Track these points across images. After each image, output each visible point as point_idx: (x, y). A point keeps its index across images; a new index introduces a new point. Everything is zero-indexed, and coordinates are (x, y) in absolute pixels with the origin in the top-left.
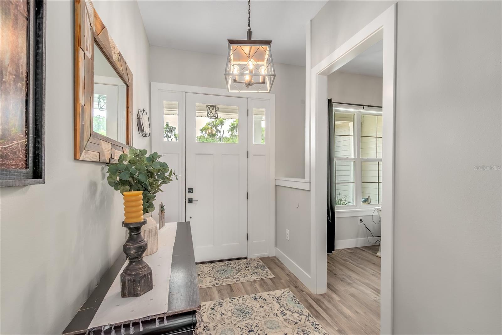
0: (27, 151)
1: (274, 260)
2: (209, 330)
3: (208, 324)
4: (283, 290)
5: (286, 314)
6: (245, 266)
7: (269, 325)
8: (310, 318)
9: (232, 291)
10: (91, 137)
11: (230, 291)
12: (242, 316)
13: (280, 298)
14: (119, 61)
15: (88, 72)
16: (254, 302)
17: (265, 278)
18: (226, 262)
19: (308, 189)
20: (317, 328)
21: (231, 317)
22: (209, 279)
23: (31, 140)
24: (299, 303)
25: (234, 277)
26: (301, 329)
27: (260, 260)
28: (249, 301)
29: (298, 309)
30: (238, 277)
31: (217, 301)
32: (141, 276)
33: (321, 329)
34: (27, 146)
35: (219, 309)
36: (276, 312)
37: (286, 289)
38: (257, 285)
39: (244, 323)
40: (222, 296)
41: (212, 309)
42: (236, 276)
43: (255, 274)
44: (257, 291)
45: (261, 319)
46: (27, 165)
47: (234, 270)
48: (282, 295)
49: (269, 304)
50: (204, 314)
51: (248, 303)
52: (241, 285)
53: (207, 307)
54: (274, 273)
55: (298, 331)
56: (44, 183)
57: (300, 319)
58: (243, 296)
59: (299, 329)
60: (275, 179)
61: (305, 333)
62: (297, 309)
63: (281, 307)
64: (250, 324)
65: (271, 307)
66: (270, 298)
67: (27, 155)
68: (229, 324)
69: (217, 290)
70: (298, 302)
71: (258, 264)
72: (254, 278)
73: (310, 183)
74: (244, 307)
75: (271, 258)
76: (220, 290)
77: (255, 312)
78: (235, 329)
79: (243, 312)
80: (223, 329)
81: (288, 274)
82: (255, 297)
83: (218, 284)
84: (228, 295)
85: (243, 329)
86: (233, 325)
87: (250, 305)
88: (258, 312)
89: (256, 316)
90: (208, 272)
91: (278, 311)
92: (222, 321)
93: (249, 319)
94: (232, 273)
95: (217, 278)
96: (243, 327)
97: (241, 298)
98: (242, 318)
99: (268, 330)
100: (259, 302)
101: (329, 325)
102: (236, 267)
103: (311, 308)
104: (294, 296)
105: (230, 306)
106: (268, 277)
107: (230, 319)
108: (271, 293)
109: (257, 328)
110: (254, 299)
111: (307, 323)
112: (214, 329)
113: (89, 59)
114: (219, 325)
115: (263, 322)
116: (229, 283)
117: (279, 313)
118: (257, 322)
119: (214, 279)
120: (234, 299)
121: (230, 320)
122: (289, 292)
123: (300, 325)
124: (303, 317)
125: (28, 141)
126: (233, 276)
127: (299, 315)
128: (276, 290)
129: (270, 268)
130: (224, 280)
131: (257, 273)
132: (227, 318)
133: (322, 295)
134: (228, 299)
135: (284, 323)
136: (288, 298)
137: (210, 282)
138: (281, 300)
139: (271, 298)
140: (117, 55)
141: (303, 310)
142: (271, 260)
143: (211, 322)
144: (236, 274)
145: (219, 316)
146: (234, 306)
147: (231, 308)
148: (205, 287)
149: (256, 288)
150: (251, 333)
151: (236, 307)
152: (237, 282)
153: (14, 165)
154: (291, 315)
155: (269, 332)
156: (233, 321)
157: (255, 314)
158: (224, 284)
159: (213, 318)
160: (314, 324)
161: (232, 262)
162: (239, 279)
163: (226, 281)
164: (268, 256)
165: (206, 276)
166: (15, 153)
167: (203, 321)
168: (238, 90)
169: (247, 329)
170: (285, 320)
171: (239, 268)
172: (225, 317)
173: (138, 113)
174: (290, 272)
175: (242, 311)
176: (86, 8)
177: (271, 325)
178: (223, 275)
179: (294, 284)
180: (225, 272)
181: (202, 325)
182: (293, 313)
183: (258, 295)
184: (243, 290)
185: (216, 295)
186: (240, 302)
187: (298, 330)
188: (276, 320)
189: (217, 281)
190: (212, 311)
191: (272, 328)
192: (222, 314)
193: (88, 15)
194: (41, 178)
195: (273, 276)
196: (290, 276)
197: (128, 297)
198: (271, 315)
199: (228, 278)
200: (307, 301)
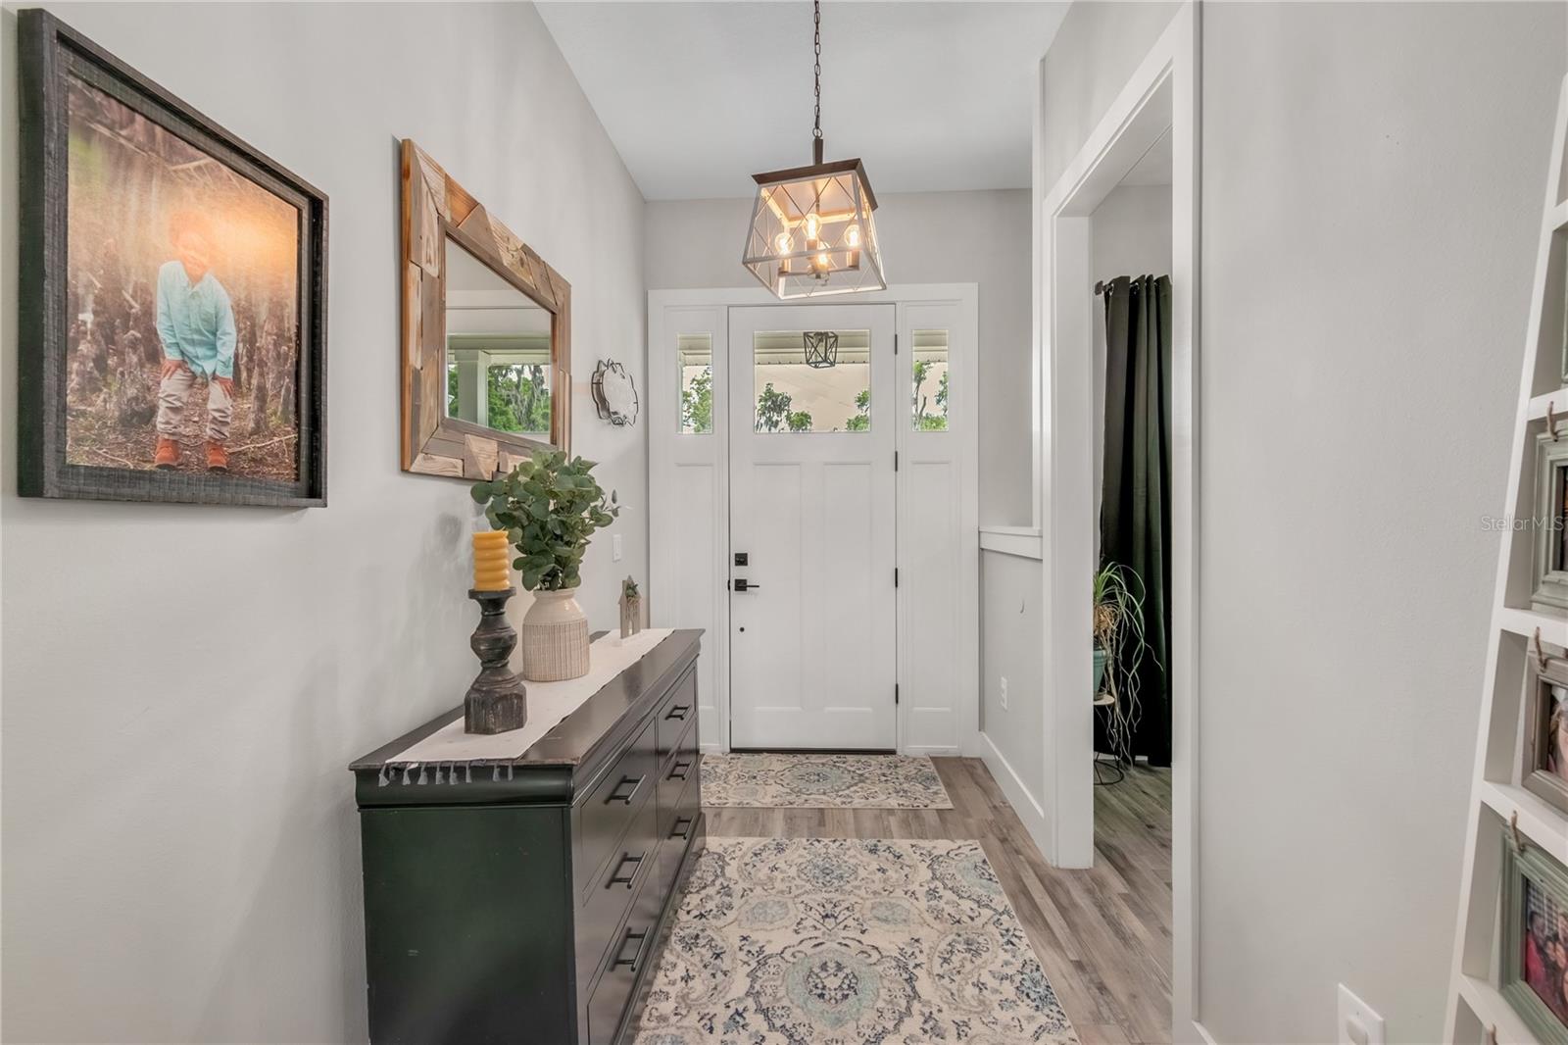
0: (298, 452)
1: (973, 767)
2: (730, 895)
3: (733, 882)
4: (960, 842)
5: (940, 897)
6: (879, 772)
7: (882, 912)
8: (1005, 917)
9: (822, 823)
10: (439, 428)
11: (817, 822)
12: (820, 881)
13: (941, 859)
14: (522, 264)
15: (431, 304)
16: (867, 857)
17: (922, 807)
18: (834, 757)
19: (1039, 557)
20: (1014, 945)
21: (794, 878)
22: (773, 789)
23: (304, 436)
24: (990, 879)
25: (840, 793)
26: (965, 936)
27: (930, 763)
28: (854, 852)
29: (982, 892)
30: (852, 794)
31: (774, 840)
32: (497, 695)
33: (1023, 948)
34: (298, 445)
35: (772, 857)
36: (914, 887)
37: (970, 842)
38: (893, 822)
39: (820, 897)
40: (791, 831)
41: (756, 855)
42: (847, 792)
43: (901, 794)
44: (887, 833)
45: (865, 896)
46: (297, 475)
47: (847, 778)
48: (952, 854)
49: (904, 867)
50: (732, 862)
51: (850, 857)
52: (850, 816)
53: (744, 849)
54: (954, 797)
55: (954, 940)
56: (326, 506)
57: (972, 915)
58: (845, 840)
59: (959, 936)
60: (979, 532)
61: (973, 948)
62: (978, 891)
63: (934, 878)
64: (834, 901)
65: (906, 876)
66: (914, 855)
67: (297, 461)
68: (782, 892)
69: (785, 816)
70: (990, 875)
71: (920, 770)
72: (893, 802)
73: (1041, 537)
74: (835, 863)
75: (965, 761)
76: (791, 819)
77: (860, 878)
78: (790, 905)
79: (827, 874)
80: (765, 899)
81: (995, 807)
82: (875, 846)
83: (791, 804)
84: (805, 831)
85: (811, 908)
86: (792, 895)
87: (853, 861)
88: (866, 880)
89: (858, 887)
90: (779, 774)
91: (921, 886)
92: (767, 884)
93: (837, 890)
94: (839, 784)
95: (797, 789)
96: (815, 905)
97: (837, 844)
98: (821, 885)
99: (874, 922)
100: (881, 859)
101: (1056, 944)
102: (854, 772)
103: (1022, 896)
104: (984, 862)
105: (801, 856)
106: (934, 806)
107: (790, 882)
108: (922, 843)
109: (847, 913)
110: (871, 851)
111: (991, 928)
112: (742, 896)
113: (433, 278)
114: (758, 890)
115: (868, 904)
116: (822, 806)
117: (921, 892)
118: (853, 899)
119: (789, 791)
120: (819, 841)
121: (790, 885)
122: (976, 849)
123: (966, 928)
124: (986, 913)
125: (299, 437)
126: (838, 791)
127: (975, 906)
128: (942, 838)
129: (948, 786)
130: (812, 796)
131: (905, 792)
132: (782, 880)
133: (1073, 871)
134: (804, 840)
135: (926, 915)
136: (965, 863)
137: (773, 797)
138: (943, 864)
139: (917, 857)
140: (515, 253)
141: (992, 896)
142: (965, 765)
143: (740, 881)
144: (848, 788)
145: (766, 871)
146: (809, 858)
147: (801, 860)
148: (758, 805)
149: (889, 826)
150: (827, 920)
151: (815, 861)
152: (843, 806)
153: (275, 474)
154: (954, 902)
155: (873, 927)
156: (794, 888)
157: (856, 883)
158: (806, 806)
159: (750, 873)
160: (1011, 933)
161: (850, 758)
162: (849, 800)
163: (816, 800)
164: (959, 755)
165: (771, 781)
166: (277, 455)
167: (723, 875)
168: (804, 293)
169: (821, 909)
170: (930, 910)
171: (862, 775)
172: (780, 876)
173: (595, 370)
174: (1004, 803)
175: (826, 872)
176: (426, 181)
177: (887, 913)
178: (812, 785)
179: (1002, 834)
180: (821, 777)
181: (718, 883)
182: (961, 897)
183: (886, 842)
184: (851, 826)
185: (778, 825)
186: (830, 850)
187: (956, 938)
188: (906, 904)
189: (794, 796)
190: (754, 858)
191: (886, 921)
192: (774, 868)
193: (431, 193)
194: (320, 497)
195: (949, 805)
196: (998, 811)
197: (474, 733)
198: (899, 892)
199: (824, 793)
200: (1019, 879)
